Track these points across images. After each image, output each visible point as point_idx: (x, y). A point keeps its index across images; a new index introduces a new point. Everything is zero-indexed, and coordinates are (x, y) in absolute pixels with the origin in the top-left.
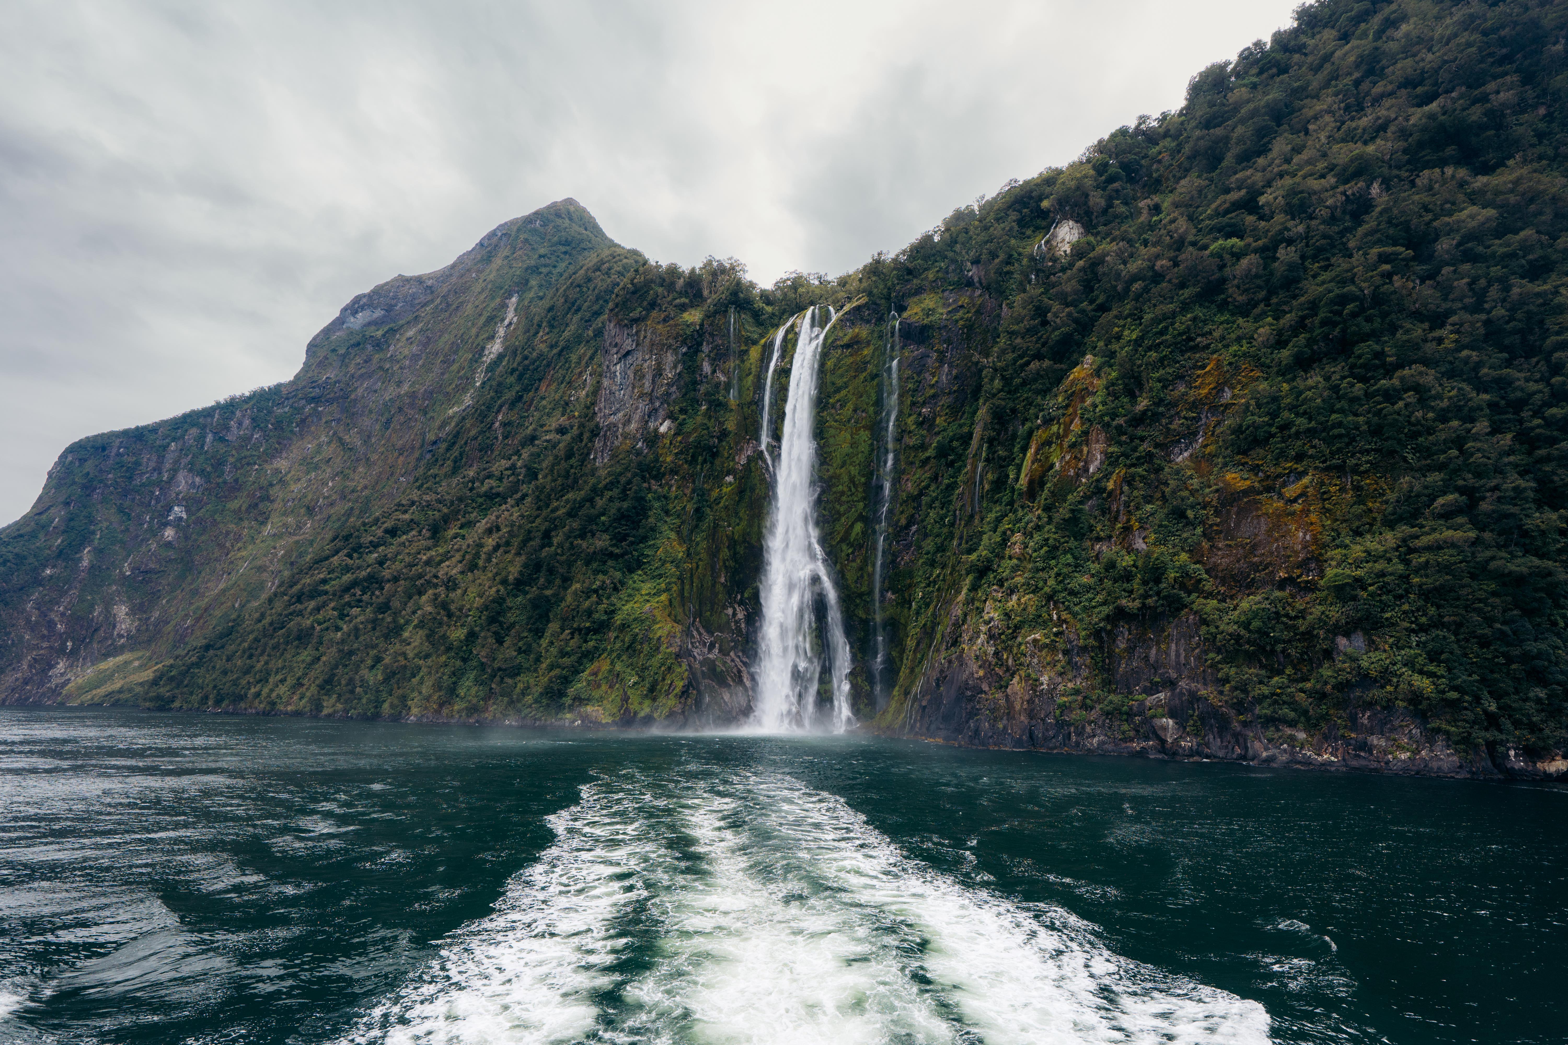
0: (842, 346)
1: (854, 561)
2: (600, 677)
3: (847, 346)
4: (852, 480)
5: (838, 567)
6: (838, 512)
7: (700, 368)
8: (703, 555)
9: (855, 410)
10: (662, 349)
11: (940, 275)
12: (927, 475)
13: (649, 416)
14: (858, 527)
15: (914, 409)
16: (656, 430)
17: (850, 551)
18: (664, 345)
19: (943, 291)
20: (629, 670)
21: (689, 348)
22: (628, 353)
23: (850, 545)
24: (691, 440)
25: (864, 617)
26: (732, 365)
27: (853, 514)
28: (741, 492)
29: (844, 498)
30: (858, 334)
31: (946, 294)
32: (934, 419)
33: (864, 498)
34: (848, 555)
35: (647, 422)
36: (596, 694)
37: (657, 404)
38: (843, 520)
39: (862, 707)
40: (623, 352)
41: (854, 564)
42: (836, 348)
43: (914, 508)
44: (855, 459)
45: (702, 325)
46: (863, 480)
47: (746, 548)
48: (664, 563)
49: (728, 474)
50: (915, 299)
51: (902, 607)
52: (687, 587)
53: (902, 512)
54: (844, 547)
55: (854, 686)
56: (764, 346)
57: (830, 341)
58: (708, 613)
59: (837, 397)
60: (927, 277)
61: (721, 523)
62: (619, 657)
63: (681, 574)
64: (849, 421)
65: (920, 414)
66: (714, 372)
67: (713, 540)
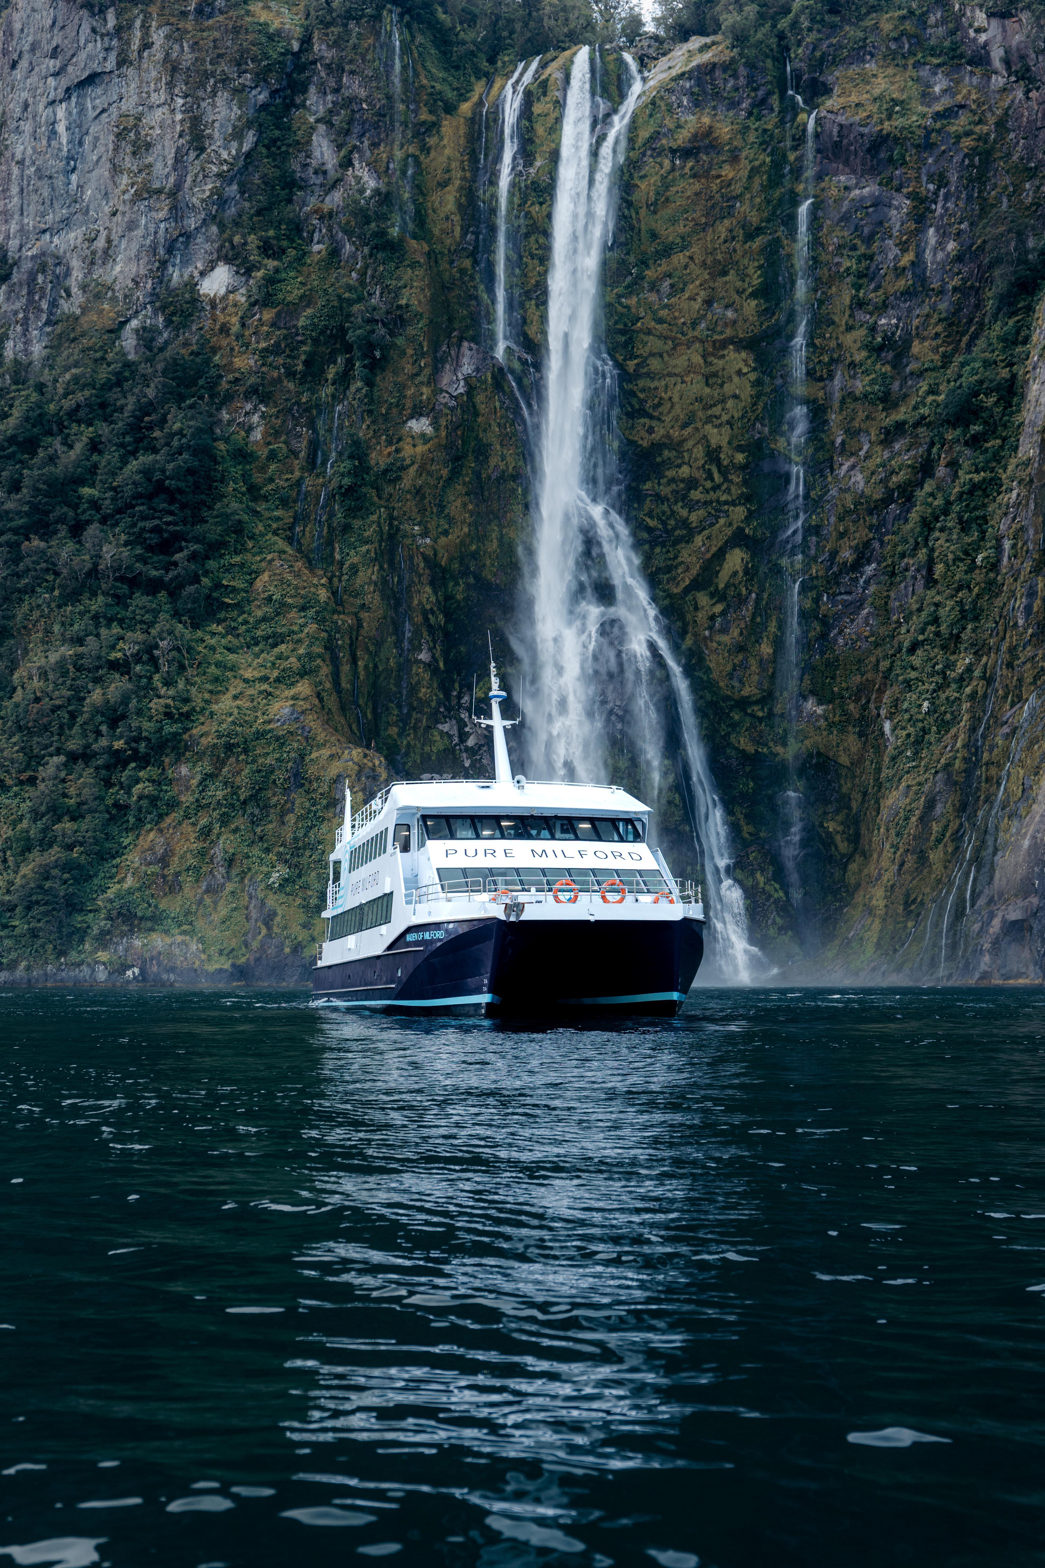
0: (673, 151)
1: (724, 630)
2: (175, 864)
3: (687, 153)
4: (713, 455)
5: (689, 641)
6: (685, 523)
7: (304, 146)
8: (374, 599)
9: (709, 302)
10: (202, 85)
11: (908, 26)
12: (907, 458)
13: (170, 250)
14: (736, 559)
15: (862, 316)
16: (192, 286)
17: (718, 608)
18: (207, 75)
19: (917, 65)
20: (256, 851)
21: (273, 94)
22: (92, 79)
23: (719, 596)
24: (301, 323)
25: (750, 749)
26: (399, 154)
27: (722, 530)
28: (457, 459)
29: (696, 495)
30: (710, 130)
31: (924, 72)
32: (907, 343)
33: (747, 499)
34: (712, 618)
35: (164, 264)
36: (172, 905)
37: (192, 223)
38: (698, 540)
39: (772, 932)
40: (75, 73)
41: (725, 639)
42: (659, 153)
43: (871, 528)
44: (716, 410)
45: (306, 41)
46: (740, 458)
47: (468, 586)
48: (282, 608)
49: (417, 412)
50: (851, 72)
51: (842, 731)
52: (346, 668)
53: (842, 535)
54: (703, 599)
55: (750, 893)
56: (473, 121)
57: (644, 134)
58: (394, 731)
59: (664, 267)
60: (876, 27)
61: (406, 527)
62: (225, 820)
63: (330, 639)
64: (694, 324)
65: (873, 329)
66: (346, 163)
67: (391, 563)
